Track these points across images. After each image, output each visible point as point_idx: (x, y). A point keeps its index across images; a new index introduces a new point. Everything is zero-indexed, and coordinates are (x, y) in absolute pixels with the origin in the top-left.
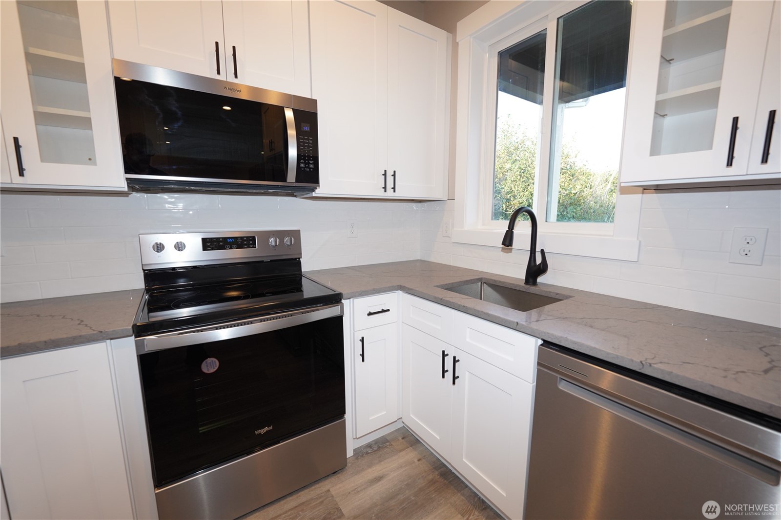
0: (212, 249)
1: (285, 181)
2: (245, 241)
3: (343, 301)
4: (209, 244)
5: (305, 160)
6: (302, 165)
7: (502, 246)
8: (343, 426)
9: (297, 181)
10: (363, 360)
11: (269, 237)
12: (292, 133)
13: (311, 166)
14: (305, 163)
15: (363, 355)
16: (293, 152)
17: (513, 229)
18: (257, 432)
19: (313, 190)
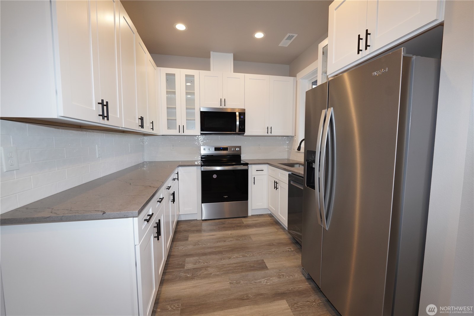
0: (217, 151)
1: (236, 132)
2: (226, 149)
3: (249, 165)
4: (217, 149)
5: (241, 126)
6: (240, 127)
7: (297, 151)
8: (248, 202)
9: (239, 132)
10: (254, 184)
11: (232, 148)
12: (238, 118)
13: (243, 127)
14: (241, 127)
15: (254, 183)
16: (238, 123)
17: (301, 145)
18: (224, 197)
19: (244, 134)
